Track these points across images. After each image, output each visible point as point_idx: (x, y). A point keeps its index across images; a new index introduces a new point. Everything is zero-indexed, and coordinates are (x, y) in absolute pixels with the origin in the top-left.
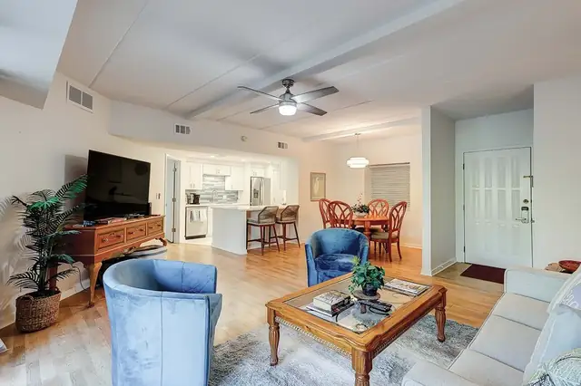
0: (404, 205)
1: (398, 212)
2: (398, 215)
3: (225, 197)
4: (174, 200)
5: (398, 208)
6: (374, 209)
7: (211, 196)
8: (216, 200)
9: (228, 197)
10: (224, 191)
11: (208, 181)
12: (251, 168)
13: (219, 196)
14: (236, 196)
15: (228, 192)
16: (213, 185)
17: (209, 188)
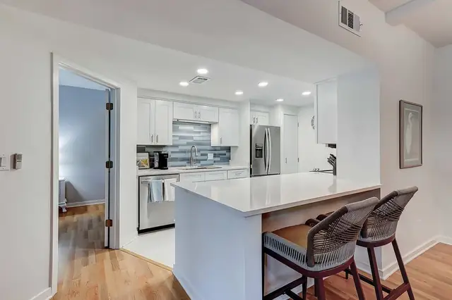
3: (210, 156)
4: (110, 165)
7: (188, 156)
8: (198, 161)
9: (215, 156)
10: (208, 147)
11: (181, 131)
12: (251, 110)
13: (202, 155)
14: (227, 154)
15: (214, 149)
16: (192, 138)
17: (184, 142)
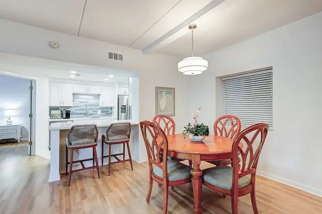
0: (262, 129)
1: (250, 143)
2: (250, 149)
3: (99, 112)
4: (31, 116)
5: (250, 136)
6: (223, 127)
9: (102, 112)
10: (98, 107)
11: (81, 99)
12: (118, 87)
13: (94, 111)
14: (110, 111)
15: (102, 108)
16: (87, 102)
17: (83, 104)
